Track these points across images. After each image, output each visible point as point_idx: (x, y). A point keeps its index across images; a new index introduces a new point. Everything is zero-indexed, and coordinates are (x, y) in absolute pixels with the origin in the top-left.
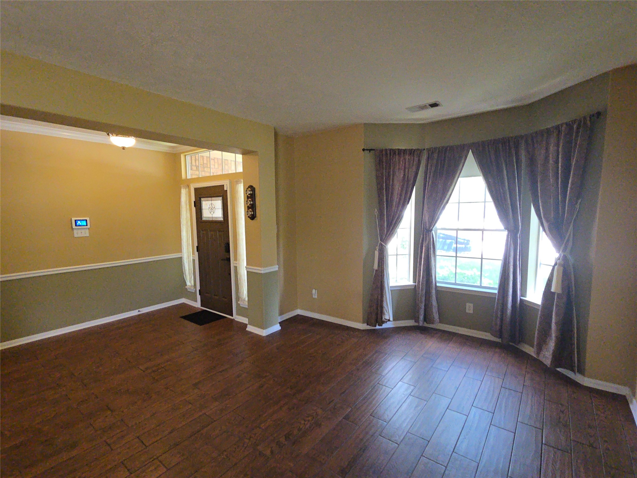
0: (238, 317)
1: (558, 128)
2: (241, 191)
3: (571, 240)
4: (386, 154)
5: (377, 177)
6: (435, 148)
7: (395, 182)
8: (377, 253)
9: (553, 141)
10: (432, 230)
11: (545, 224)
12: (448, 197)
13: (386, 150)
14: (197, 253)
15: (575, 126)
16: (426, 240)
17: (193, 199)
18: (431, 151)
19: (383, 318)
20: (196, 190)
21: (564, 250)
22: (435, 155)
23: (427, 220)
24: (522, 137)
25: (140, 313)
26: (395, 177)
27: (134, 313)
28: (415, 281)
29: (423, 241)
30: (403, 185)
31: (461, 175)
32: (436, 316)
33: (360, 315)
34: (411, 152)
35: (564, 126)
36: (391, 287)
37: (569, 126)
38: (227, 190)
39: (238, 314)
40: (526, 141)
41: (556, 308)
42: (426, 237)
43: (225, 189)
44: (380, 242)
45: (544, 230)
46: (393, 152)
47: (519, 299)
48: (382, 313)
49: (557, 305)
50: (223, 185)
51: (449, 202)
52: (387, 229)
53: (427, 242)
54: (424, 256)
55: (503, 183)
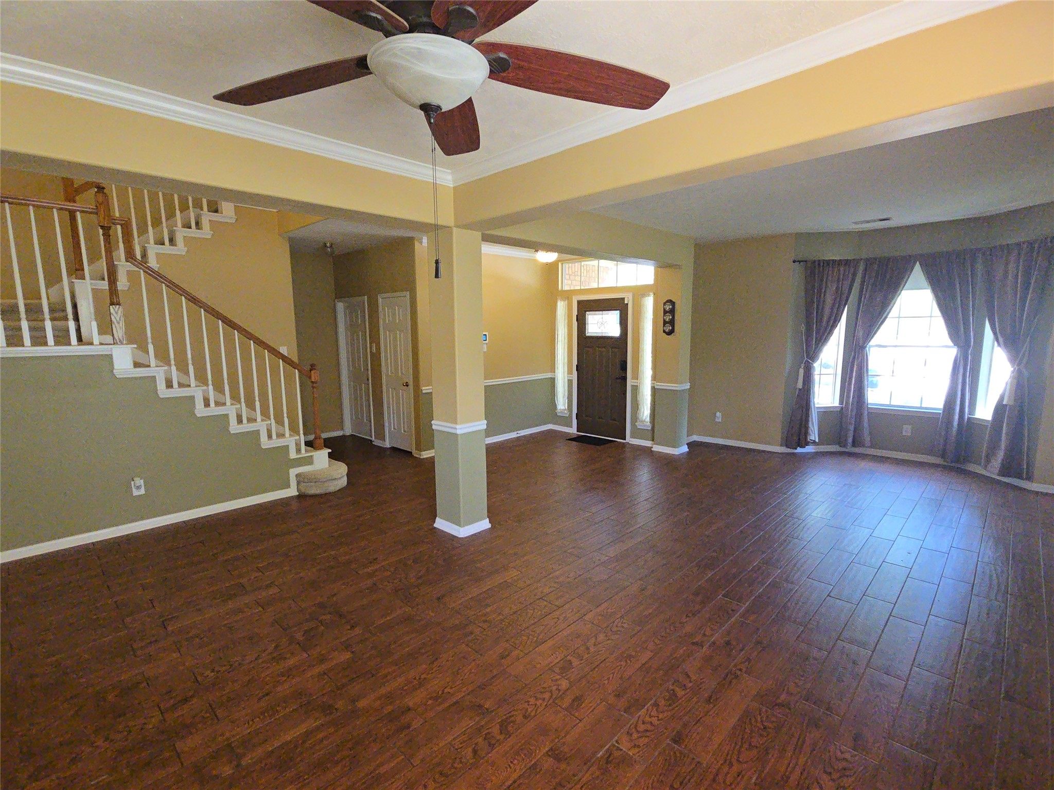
0: (631, 439)
1: (1018, 245)
2: (649, 303)
3: (1027, 354)
4: (819, 264)
5: (806, 290)
6: (875, 259)
7: (827, 295)
8: (801, 371)
9: (1013, 258)
10: (866, 347)
11: (1001, 339)
12: (888, 311)
13: (819, 260)
14: (575, 373)
15: (1036, 246)
16: (858, 358)
17: (575, 312)
18: (869, 262)
19: (808, 439)
20: (579, 302)
21: (1019, 365)
22: (875, 267)
23: (861, 337)
24: (980, 250)
25: (519, 435)
26: (828, 291)
27: (513, 435)
28: (841, 402)
29: (854, 358)
30: (835, 299)
31: (904, 288)
32: (867, 439)
33: (778, 436)
34: (847, 262)
35: (1026, 244)
36: (818, 408)
37: (1031, 244)
38: (627, 304)
39: (632, 437)
40: (984, 254)
41: (1007, 419)
42: (858, 355)
43: (626, 302)
44: (806, 359)
45: (999, 345)
46: (828, 263)
47: (966, 417)
48: (806, 433)
49: (1008, 416)
50: (624, 298)
51: (889, 316)
52: (815, 345)
53: (860, 359)
54: (856, 375)
55: (954, 298)
